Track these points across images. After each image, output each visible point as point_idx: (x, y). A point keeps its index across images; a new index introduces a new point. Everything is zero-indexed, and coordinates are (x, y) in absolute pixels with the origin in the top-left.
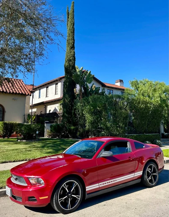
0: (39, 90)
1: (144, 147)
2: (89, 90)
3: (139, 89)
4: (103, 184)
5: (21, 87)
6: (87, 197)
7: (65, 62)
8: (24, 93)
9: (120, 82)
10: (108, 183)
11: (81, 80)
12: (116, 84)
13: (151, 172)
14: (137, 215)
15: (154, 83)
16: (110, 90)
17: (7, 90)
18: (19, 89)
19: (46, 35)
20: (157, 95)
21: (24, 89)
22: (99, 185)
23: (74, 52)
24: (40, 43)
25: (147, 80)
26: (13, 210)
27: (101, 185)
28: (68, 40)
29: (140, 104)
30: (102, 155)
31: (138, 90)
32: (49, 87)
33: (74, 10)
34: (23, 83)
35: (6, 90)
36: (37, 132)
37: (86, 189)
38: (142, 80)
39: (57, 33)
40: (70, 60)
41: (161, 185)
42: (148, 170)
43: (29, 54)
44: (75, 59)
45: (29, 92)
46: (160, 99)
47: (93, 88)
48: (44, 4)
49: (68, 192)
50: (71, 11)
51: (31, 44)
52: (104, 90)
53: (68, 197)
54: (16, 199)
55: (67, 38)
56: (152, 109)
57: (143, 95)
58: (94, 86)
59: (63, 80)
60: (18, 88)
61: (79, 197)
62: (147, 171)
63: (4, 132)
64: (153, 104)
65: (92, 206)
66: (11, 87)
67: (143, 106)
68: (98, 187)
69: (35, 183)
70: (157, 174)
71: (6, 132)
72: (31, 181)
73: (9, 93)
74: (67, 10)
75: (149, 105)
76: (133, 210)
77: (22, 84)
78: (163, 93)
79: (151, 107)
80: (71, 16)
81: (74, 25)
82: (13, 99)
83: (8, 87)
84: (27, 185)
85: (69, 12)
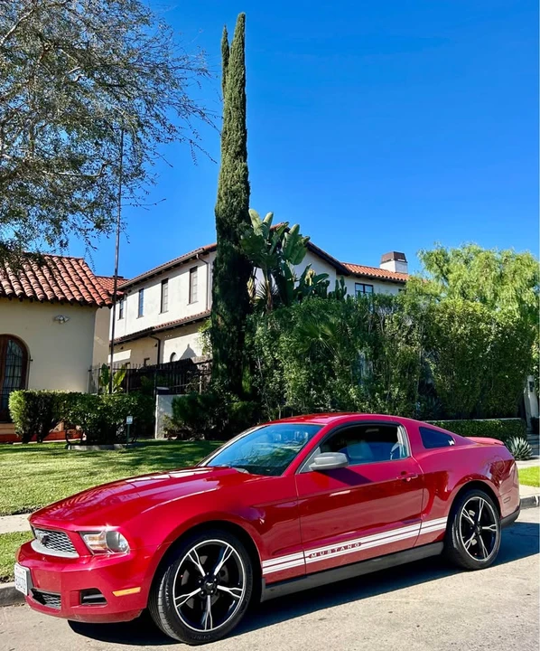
0: (140, 291)
1: (451, 443)
2: (297, 285)
3: (450, 276)
4: (318, 554)
5: (81, 280)
6: (266, 593)
7: (217, 199)
8: (88, 300)
9: (395, 259)
10: (333, 551)
11: (268, 252)
12: (383, 266)
13: (476, 521)
14: (419, 642)
15: (496, 255)
16: (364, 285)
17: (38, 291)
18: (72, 289)
19: (153, 113)
20: (507, 292)
21: (89, 287)
22: (304, 558)
23: (246, 169)
24: (136, 140)
25: (475, 247)
26: (37, 639)
27: (310, 557)
28: (226, 132)
29: (453, 322)
30: (314, 465)
31: (447, 280)
32: (169, 281)
33: (243, 40)
34: (85, 269)
35: (34, 292)
36: (130, 420)
37: (264, 570)
38: (458, 249)
39: (186, 108)
40: (234, 194)
41: (510, 563)
42: (466, 514)
43: (102, 175)
44: (247, 188)
45: (105, 297)
46: (517, 306)
47: (308, 280)
48: (147, 22)
49: (204, 574)
50: (233, 42)
51: (106, 145)
52: (343, 285)
53: (206, 593)
54: (44, 602)
55: (222, 126)
56: (492, 337)
57: (464, 294)
58: (310, 272)
59: (213, 256)
60: (69, 283)
61: (239, 593)
62: (463, 518)
63: (27, 423)
64: (497, 324)
65: (283, 623)
66: (48, 283)
67: (465, 328)
68: (301, 562)
69: (101, 548)
70: (494, 528)
71: (33, 422)
72: (89, 543)
73: (42, 302)
74: (222, 40)
75: (482, 326)
76: (410, 630)
77: (84, 272)
78: (529, 287)
79: (490, 330)
80: (235, 58)
81: (243, 85)
82: (55, 320)
83: (39, 283)
84: (76, 555)
85: (228, 47)
